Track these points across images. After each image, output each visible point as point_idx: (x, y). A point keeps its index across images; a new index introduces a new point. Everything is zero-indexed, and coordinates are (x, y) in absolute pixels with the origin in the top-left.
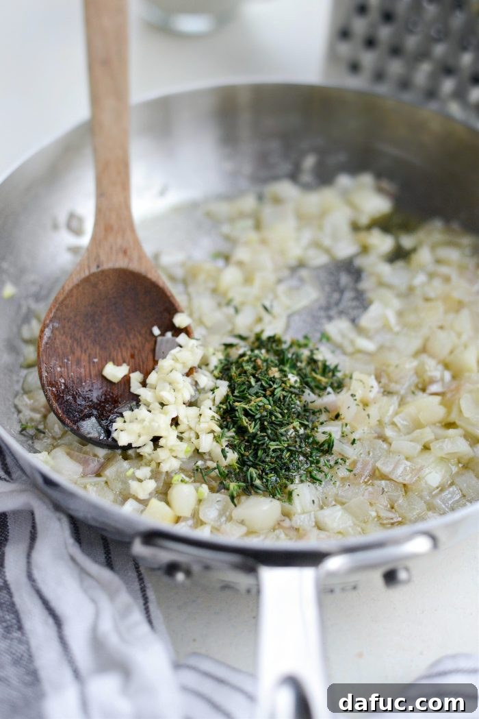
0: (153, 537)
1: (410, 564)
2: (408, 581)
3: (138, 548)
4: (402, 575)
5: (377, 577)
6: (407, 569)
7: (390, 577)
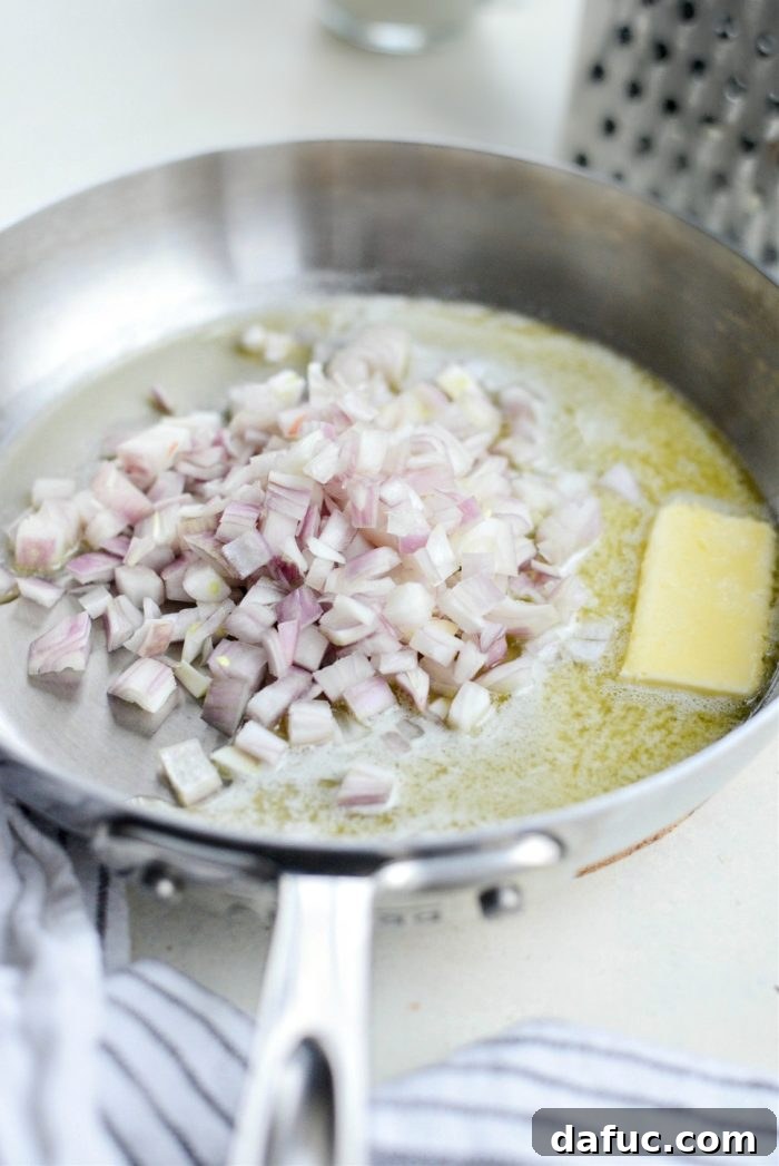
0: (125, 824)
1: (522, 880)
2: (517, 909)
3: (102, 841)
4: (508, 898)
5: (468, 901)
6: (516, 889)
7: (489, 900)
